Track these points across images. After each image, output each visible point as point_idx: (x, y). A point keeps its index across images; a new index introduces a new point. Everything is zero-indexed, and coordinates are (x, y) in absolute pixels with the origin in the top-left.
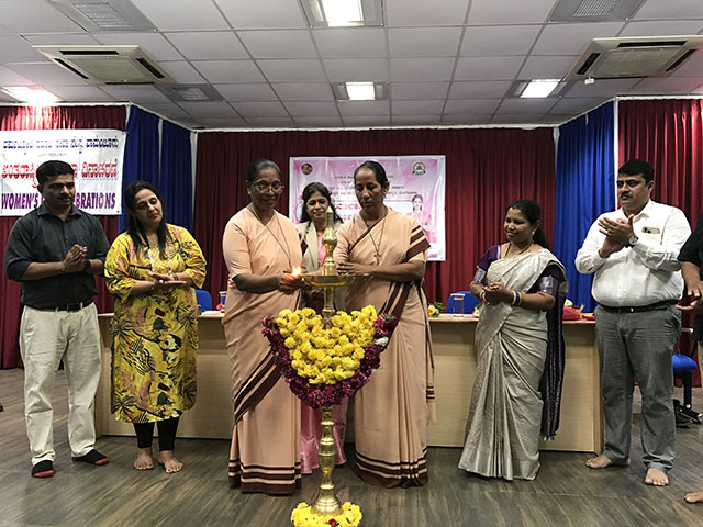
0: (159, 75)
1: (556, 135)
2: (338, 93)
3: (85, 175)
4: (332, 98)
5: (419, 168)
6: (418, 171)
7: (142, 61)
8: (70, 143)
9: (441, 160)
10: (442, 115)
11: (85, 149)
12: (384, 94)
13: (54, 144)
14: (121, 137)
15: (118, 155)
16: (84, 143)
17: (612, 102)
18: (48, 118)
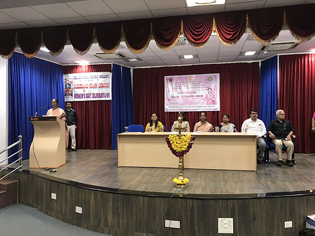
1: (260, 65)
4: (179, 58)
5: (210, 78)
6: (210, 79)
7: (120, 54)
8: (94, 77)
9: (218, 75)
11: (99, 79)
13: (89, 77)
14: (110, 74)
17: (277, 56)
18: (87, 69)
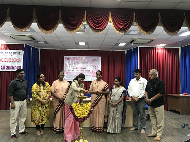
0: (34, 39)
1: (126, 53)
2: (77, 43)
3: (13, 61)
4: (75, 44)
5: (95, 59)
6: (95, 60)
7: (31, 37)
8: (9, 53)
9: (100, 58)
10: (100, 48)
11: (13, 55)
12: (87, 44)
13: (5, 53)
14: (23, 52)
15: (22, 57)
16: (13, 53)
17: (138, 47)
18: (3, 47)
